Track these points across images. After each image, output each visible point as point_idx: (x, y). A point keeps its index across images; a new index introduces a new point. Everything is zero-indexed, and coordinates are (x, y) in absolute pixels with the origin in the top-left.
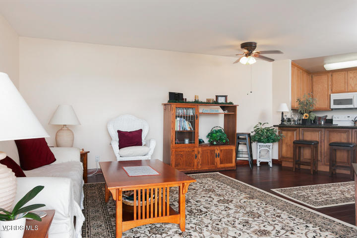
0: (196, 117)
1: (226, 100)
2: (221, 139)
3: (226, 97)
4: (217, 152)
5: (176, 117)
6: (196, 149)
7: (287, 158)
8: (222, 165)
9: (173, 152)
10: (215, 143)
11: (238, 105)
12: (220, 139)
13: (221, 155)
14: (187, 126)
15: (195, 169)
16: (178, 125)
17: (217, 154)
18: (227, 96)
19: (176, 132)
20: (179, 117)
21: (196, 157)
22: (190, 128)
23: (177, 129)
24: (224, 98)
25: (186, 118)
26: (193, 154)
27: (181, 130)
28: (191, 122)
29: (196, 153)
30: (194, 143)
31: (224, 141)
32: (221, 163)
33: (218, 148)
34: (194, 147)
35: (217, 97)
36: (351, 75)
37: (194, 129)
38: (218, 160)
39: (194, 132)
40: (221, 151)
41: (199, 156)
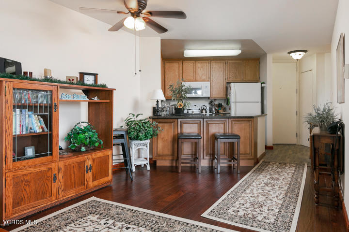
0: (53, 107)
1: (96, 80)
2: (92, 142)
3: (95, 75)
4: (89, 163)
5: (14, 107)
6: (54, 165)
7: (163, 155)
8: (96, 183)
9: (8, 180)
10: (83, 149)
11: (115, 90)
12: (90, 142)
13: (94, 168)
14: (36, 125)
15: (54, 201)
16: (18, 123)
17: (89, 167)
18: (97, 74)
19: (14, 138)
20: (19, 107)
21: (55, 178)
22: (42, 128)
23: (17, 131)
24: (93, 77)
25: (34, 108)
26: (49, 174)
27: (24, 133)
28: (43, 117)
29: (55, 172)
30: (51, 154)
31: (97, 144)
32: (94, 179)
33: (89, 156)
34: (52, 162)
35: (82, 75)
36: (199, 65)
37: (51, 130)
38: (89, 176)
39: (51, 135)
40: (93, 160)
41: (61, 175)
